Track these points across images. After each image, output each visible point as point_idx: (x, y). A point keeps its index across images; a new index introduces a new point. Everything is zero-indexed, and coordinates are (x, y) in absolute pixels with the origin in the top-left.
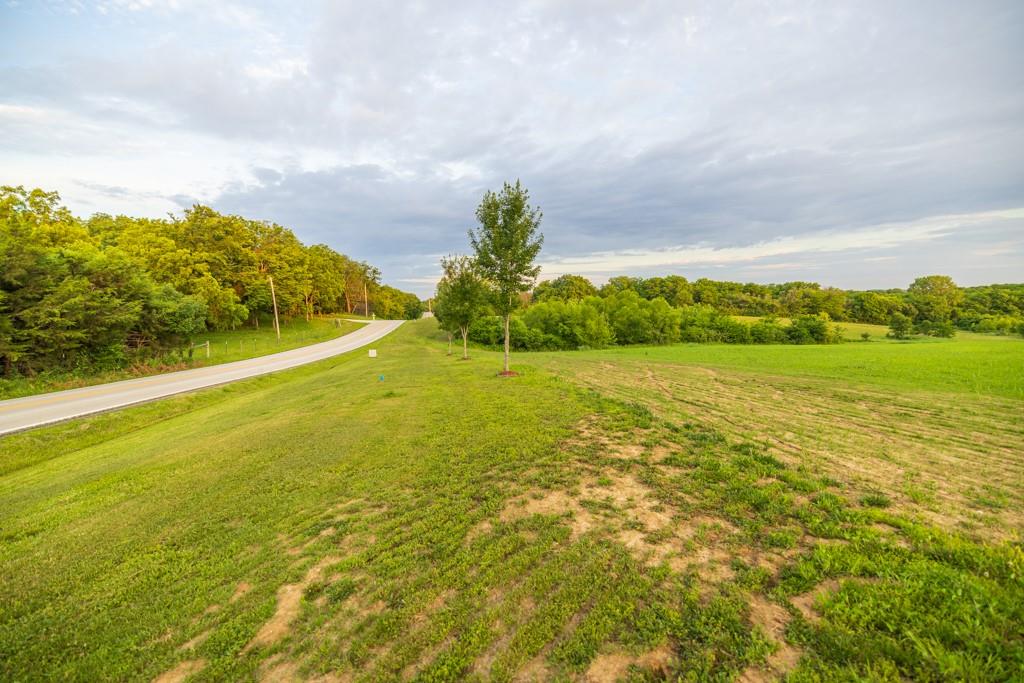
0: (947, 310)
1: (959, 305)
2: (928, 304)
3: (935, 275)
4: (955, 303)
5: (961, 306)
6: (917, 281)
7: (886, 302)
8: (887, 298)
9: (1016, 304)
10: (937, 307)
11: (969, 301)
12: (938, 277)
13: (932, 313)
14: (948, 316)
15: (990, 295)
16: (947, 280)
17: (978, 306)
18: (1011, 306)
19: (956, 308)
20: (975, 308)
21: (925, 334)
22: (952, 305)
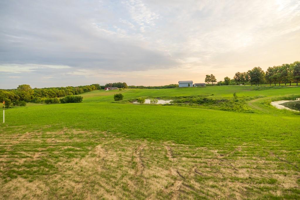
0: (29, 96)
1: (33, 95)
2: (23, 94)
3: (25, 84)
4: (32, 94)
5: (34, 95)
6: (19, 86)
7: (7, 94)
8: (9, 93)
9: (48, 94)
10: (26, 96)
11: (36, 93)
12: (26, 85)
13: (25, 98)
14: (30, 98)
15: (41, 91)
16: (28, 86)
17: (38, 94)
18: (47, 95)
19: (32, 96)
20: (37, 95)
21: (17, 105)
22: (31, 95)
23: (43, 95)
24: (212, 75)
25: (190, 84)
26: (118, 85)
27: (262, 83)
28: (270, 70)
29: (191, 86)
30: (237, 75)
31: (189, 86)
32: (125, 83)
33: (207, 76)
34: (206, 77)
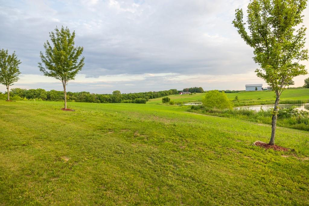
0: (119, 99)
4: (121, 97)
6: (114, 92)
7: (105, 97)
10: (116, 99)
11: (124, 97)
16: (119, 92)
23: (128, 98)
26: (194, 90)
31: (256, 89)
32: (201, 88)
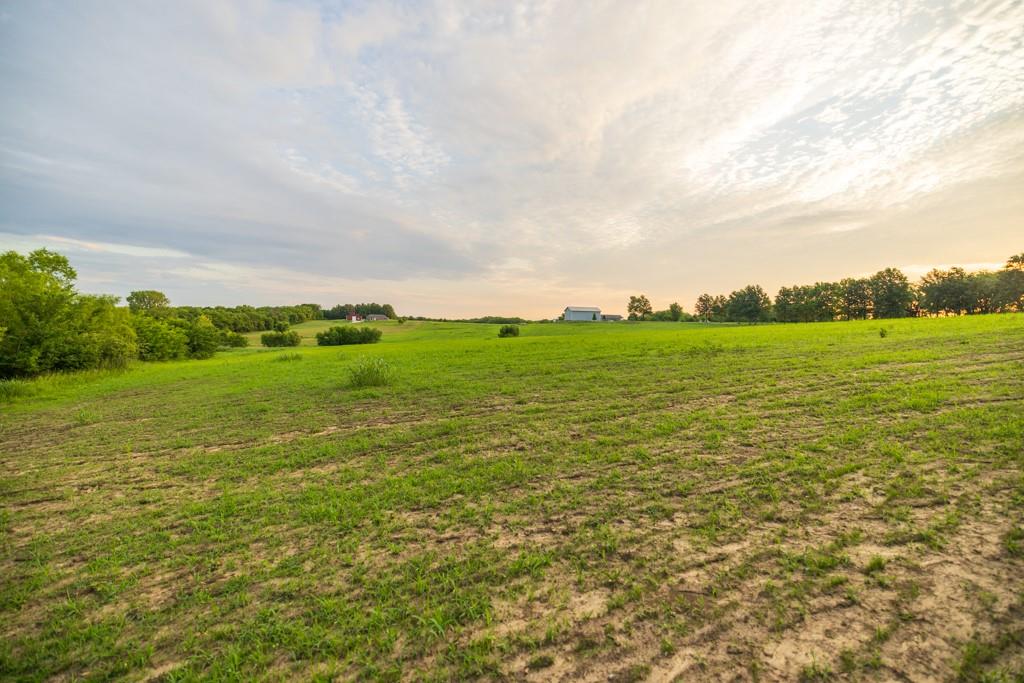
24: (643, 297)
25: (597, 315)
27: (765, 320)
28: (785, 293)
29: (599, 319)
30: (704, 301)
31: (594, 318)
33: (633, 298)
34: (630, 301)
